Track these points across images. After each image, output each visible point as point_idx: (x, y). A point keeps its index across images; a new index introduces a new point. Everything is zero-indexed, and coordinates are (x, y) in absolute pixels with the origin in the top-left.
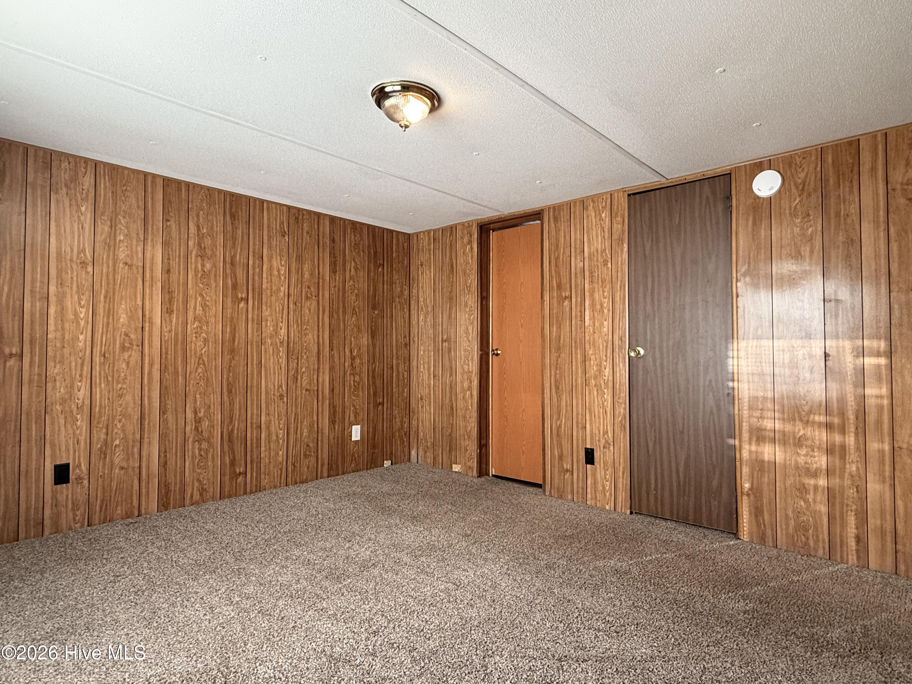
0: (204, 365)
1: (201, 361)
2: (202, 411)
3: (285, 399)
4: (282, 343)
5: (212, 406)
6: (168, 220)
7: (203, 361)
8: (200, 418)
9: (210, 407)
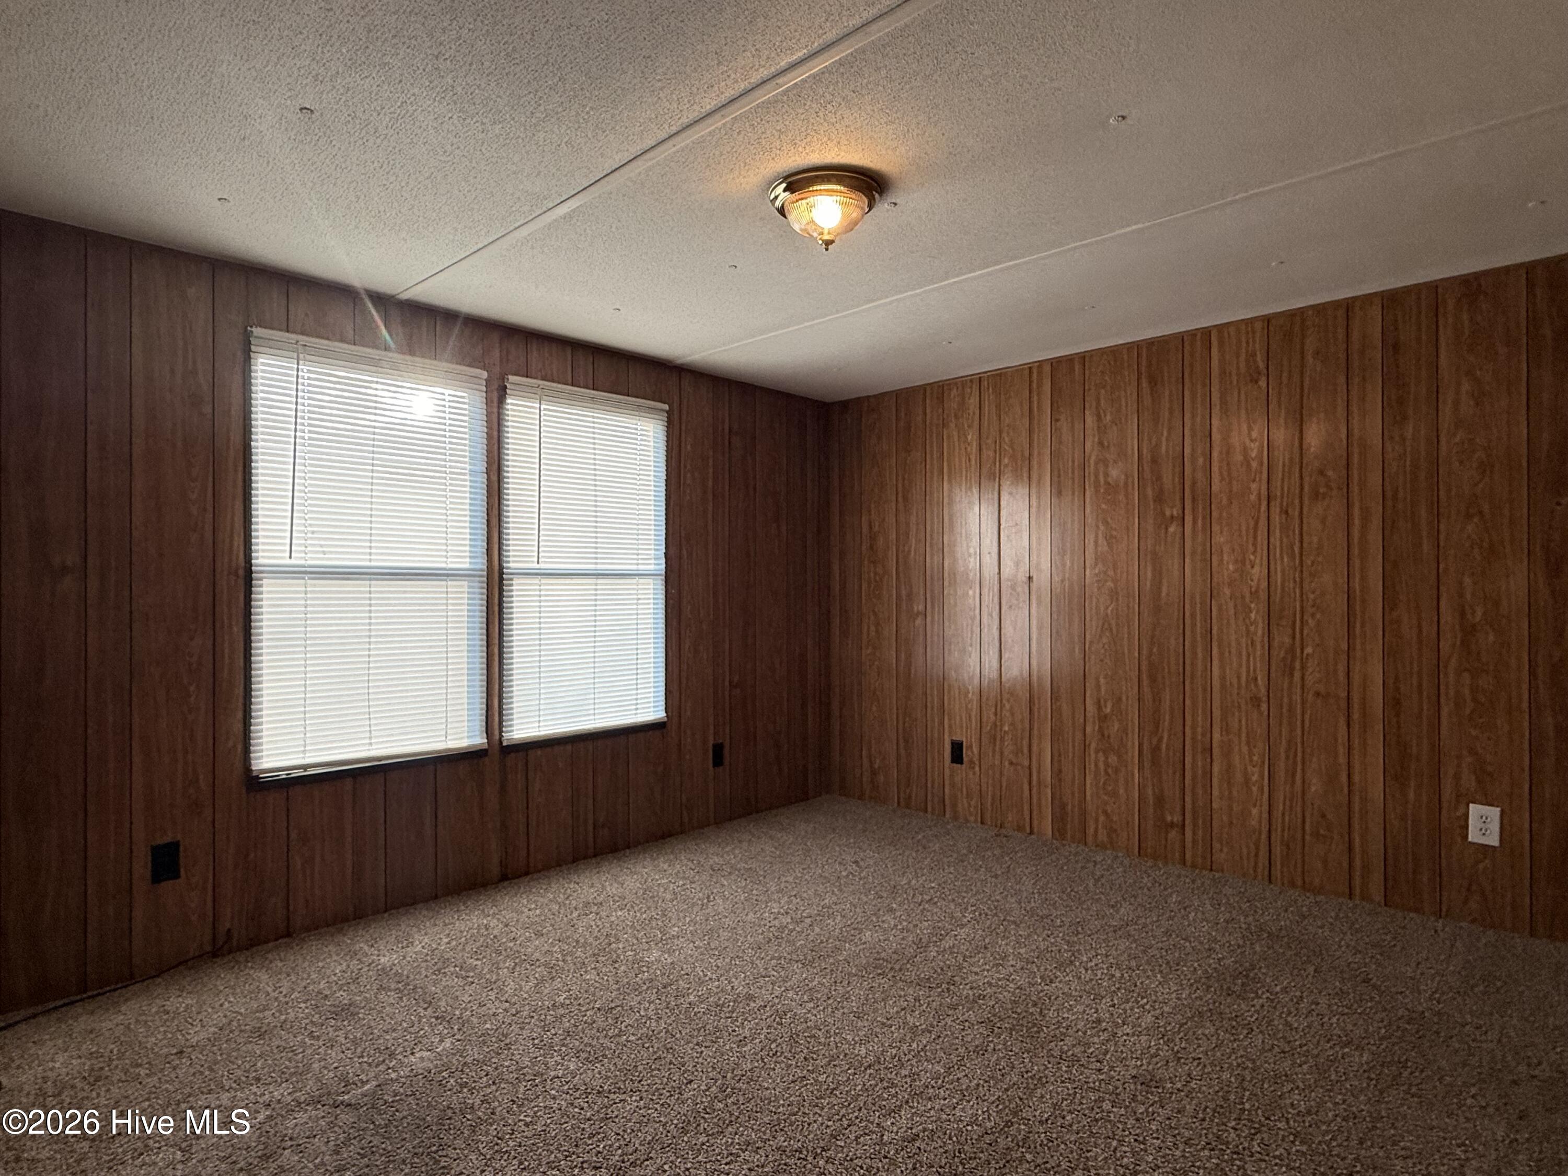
0: (1111, 630)
1: (1106, 626)
2: (1109, 705)
3: (1264, 707)
4: (1255, 594)
5: (1124, 698)
6: (1057, 420)
7: (1110, 624)
8: (1106, 716)
9: (1120, 699)
